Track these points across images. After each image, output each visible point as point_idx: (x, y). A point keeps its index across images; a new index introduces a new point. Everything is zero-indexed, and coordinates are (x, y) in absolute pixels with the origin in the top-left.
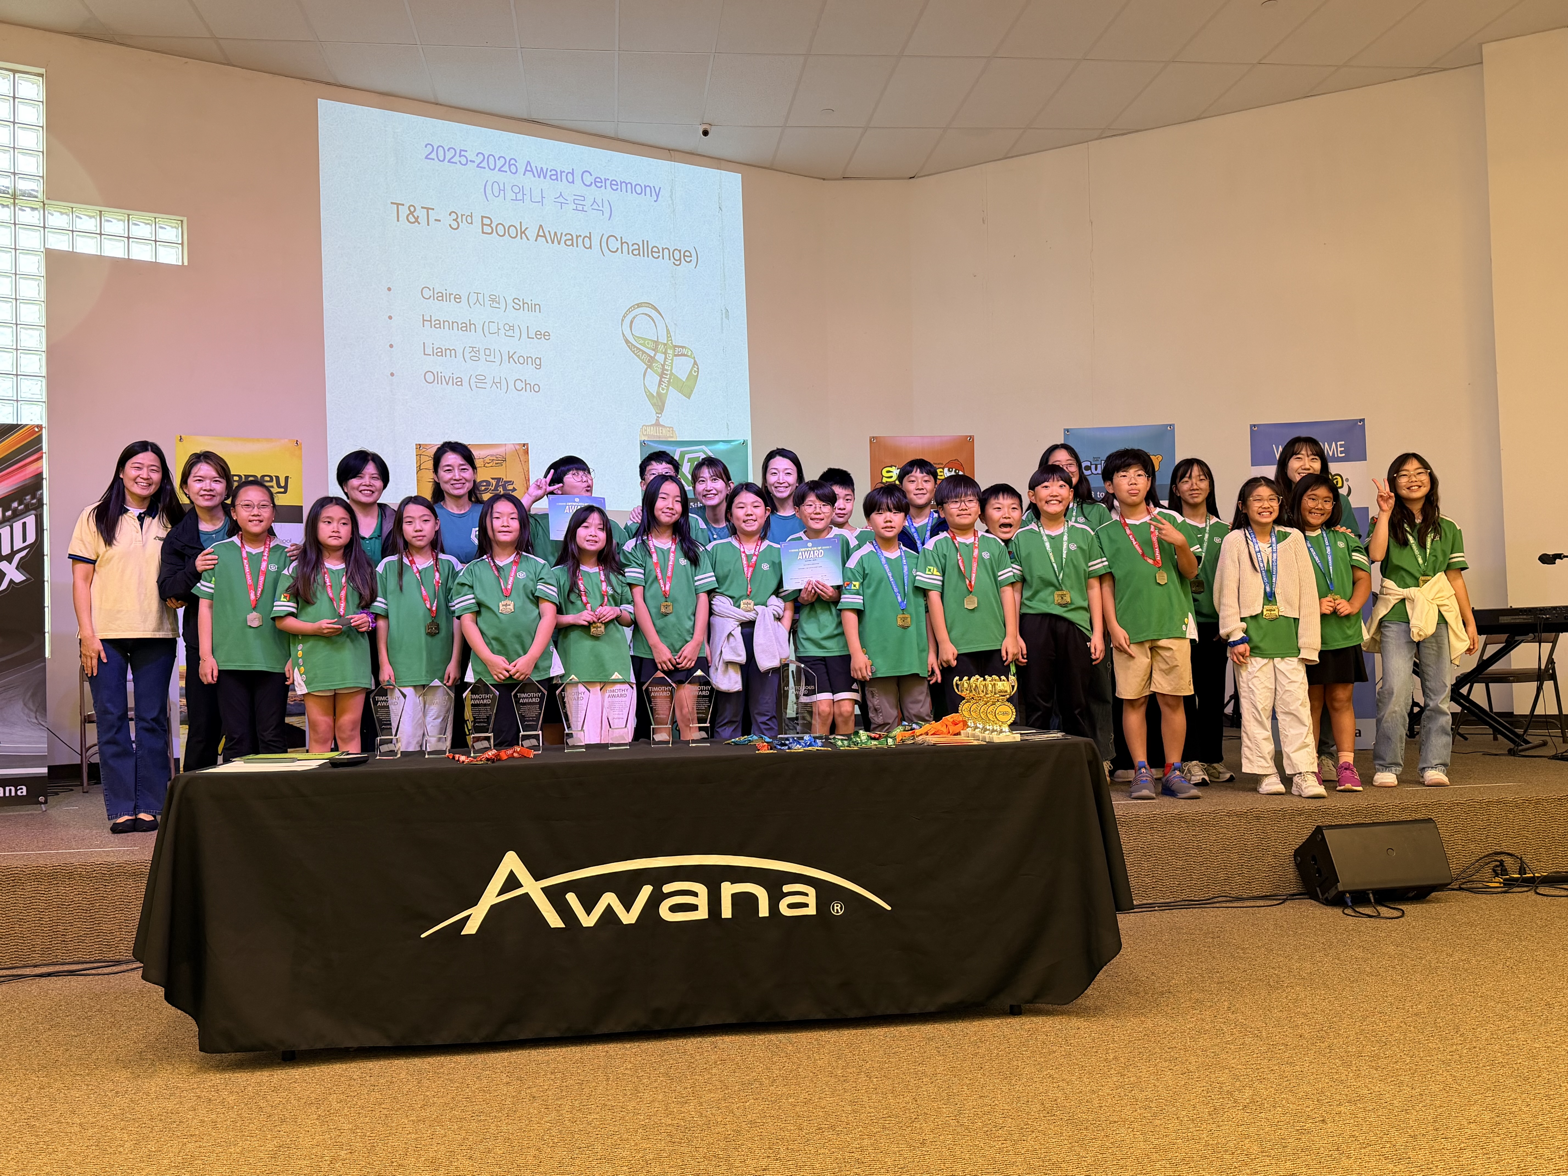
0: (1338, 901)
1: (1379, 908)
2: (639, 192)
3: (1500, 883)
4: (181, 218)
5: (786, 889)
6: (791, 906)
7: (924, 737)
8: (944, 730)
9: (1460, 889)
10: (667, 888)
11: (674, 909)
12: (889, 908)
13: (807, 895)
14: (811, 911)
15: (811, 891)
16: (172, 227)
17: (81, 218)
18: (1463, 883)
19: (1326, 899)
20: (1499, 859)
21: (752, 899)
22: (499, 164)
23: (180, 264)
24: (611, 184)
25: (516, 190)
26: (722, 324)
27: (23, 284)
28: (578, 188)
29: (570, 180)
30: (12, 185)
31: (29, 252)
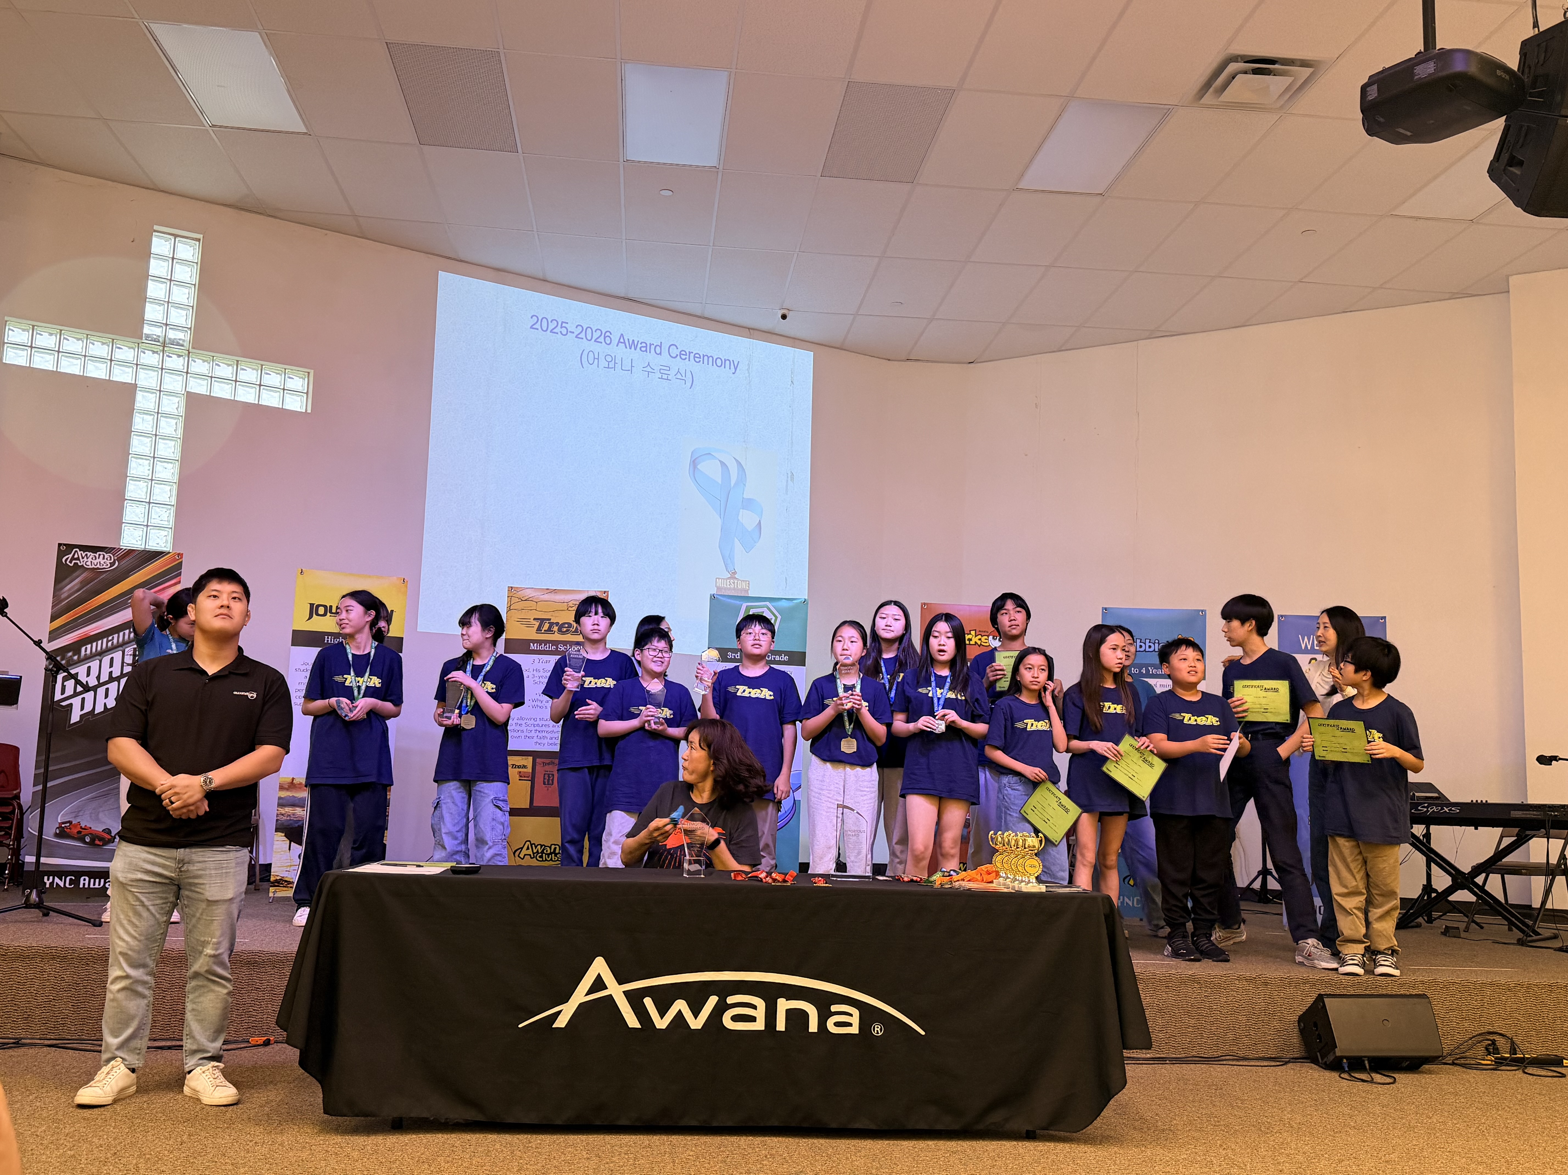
0: (1335, 1066)
1: (1373, 1075)
2: (719, 365)
3: (1492, 1061)
4: (308, 371)
5: (834, 1008)
6: (838, 1024)
7: (961, 882)
8: (979, 878)
9: (1453, 1064)
10: (731, 1000)
11: (736, 1018)
12: (923, 1033)
13: (851, 1015)
14: (855, 1030)
15: (856, 1012)
16: (300, 378)
17: (219, 366)
18: (1457, 1059)
19: (1325, 1063)
20: (1492, 1038)
21: (804, 1015)
22: (596, 335)
23: (304, 411)
24: (695, 357)
25: (609, 359)
26: (787, 486)
27: (163, 422)
28: (665, 359)
29: (658, 352)
30: (164, 334)
31: (171, 394)
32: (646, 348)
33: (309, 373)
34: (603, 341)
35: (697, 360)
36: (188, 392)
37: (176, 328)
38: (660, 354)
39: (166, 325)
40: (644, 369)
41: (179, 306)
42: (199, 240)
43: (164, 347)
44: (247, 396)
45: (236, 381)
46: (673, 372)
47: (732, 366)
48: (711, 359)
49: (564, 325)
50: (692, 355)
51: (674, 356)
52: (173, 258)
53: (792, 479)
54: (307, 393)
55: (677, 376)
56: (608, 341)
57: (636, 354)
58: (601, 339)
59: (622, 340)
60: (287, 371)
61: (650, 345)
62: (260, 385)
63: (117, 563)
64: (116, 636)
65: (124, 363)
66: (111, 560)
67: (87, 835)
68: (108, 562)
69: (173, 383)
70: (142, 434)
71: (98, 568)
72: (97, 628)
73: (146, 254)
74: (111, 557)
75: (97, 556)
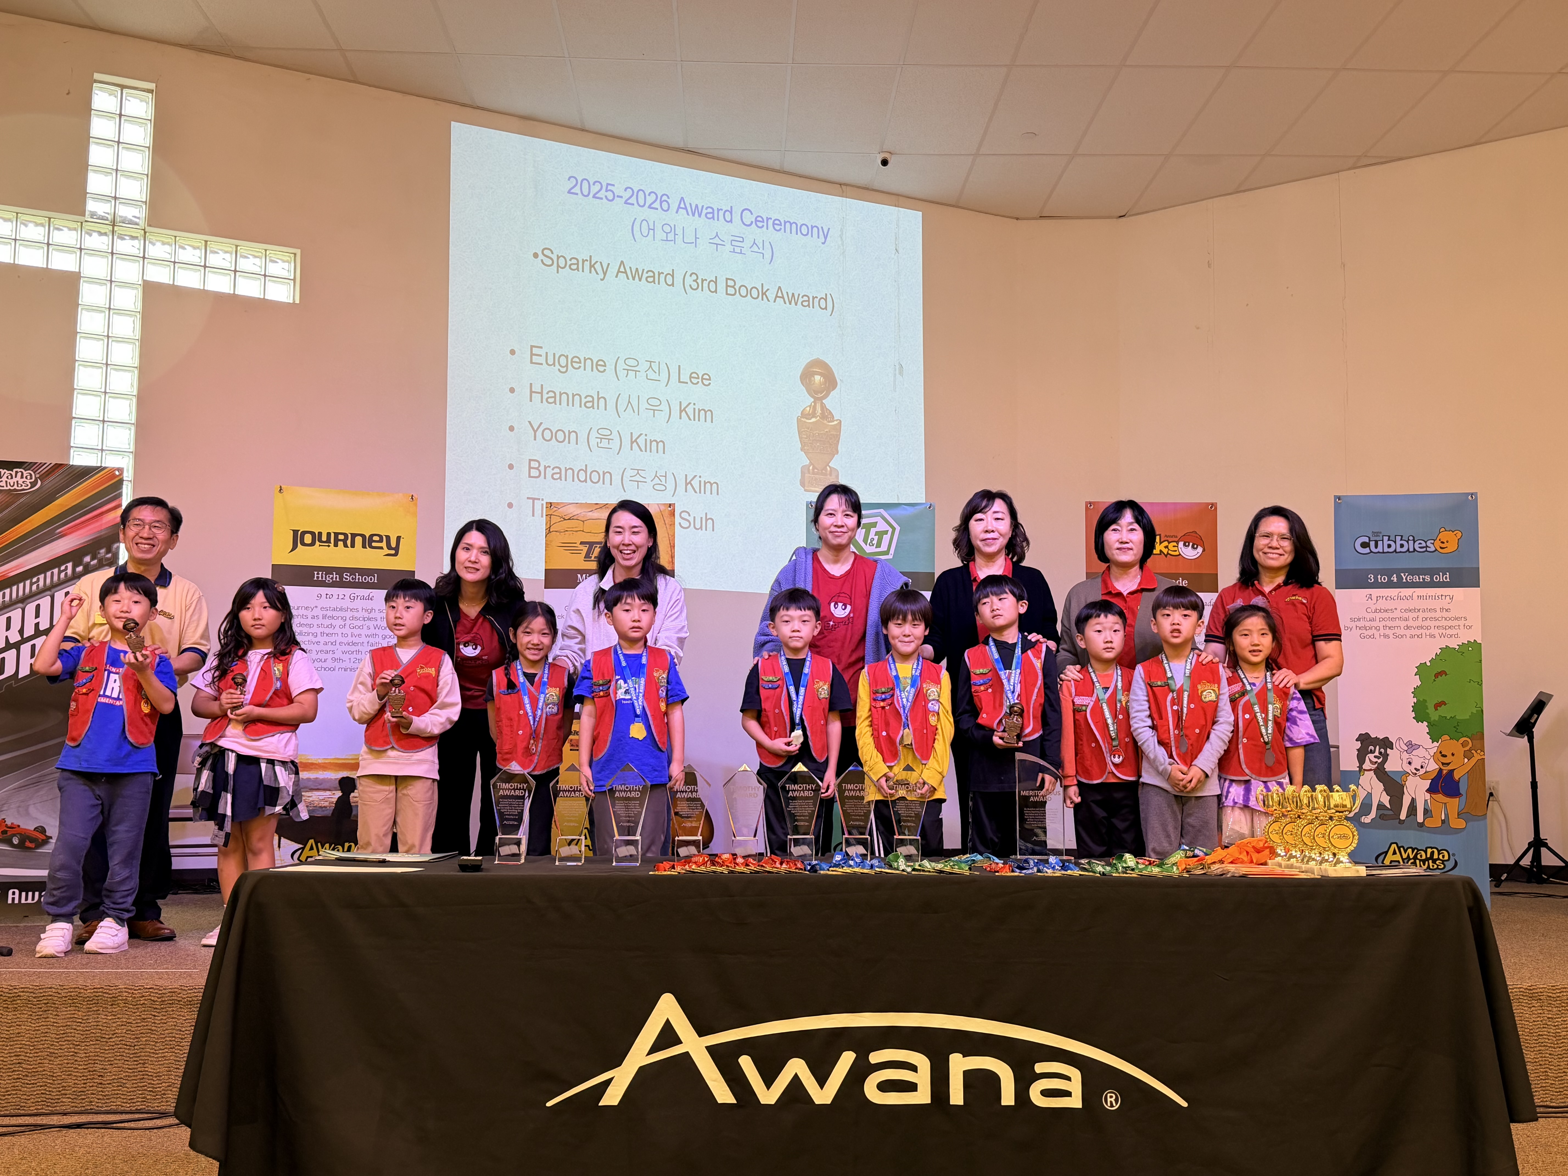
2: (805, 232)
4: (294, 251)
5: (1040, 1068)
6: (1047, 1093)
7: (1219, 865)
10: (875, 1057)
11: (885, 1086)
12: (1184, 1104)
13: (1068, 1079)
14: (1075, 1102)
15: (1075, 1074)
16: (284, 261)
17: (184, 248)
21: (993, 1079)
22: (650, 199)
23: (291, 302)
24: (774, 224)
25: (667, 229)
26: (895, 381)
27: (116, 319)
28: (736, 228)
29: (728, 219)
30: (113, 211)
31: (125, 285)
32: (712, 214)
33: (295, 254)
34: (659, 207)
35: (778, 227)
36: (144, 281)
37: (129, 202)
38: (731, 221)
39: (115, 198)
40: (711, 241)
41: (130, 175)
42: (151, 91)
43: (114, 226)
44: (219, 284)
45: (205, 267)
46: (747, 244)
47: (821, 233)
48: (794, 225)
49: (610, 187)
50: (770, 222)
51: (748, 223)
52: (120, 115)
53: (901, 373)
54: (294, 280)
55: (752, 249)
56: (665, 205)
57: (699, 222)
58: (657, 205)
59: (682, 205)
60: (268, 252)
61: (718, 210)
62: (235, 271)
63: (39, 482)
64: (42, 577)
65: (64, 248)
66: (31, 478)
67: (14, 835)
68: (28, 481)
69: (129, 272)
70: (90, 336)
71: (15, 490)
72: (17, 567)
73: (85, 110)
74: (31, 475)
75: (14, 474)
